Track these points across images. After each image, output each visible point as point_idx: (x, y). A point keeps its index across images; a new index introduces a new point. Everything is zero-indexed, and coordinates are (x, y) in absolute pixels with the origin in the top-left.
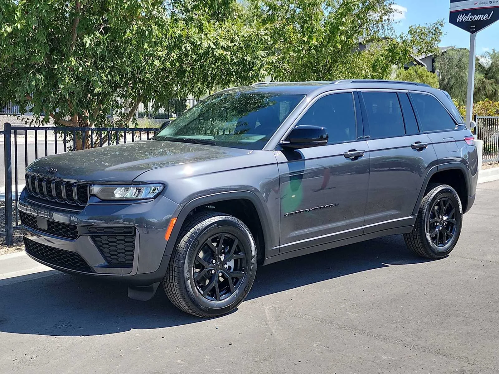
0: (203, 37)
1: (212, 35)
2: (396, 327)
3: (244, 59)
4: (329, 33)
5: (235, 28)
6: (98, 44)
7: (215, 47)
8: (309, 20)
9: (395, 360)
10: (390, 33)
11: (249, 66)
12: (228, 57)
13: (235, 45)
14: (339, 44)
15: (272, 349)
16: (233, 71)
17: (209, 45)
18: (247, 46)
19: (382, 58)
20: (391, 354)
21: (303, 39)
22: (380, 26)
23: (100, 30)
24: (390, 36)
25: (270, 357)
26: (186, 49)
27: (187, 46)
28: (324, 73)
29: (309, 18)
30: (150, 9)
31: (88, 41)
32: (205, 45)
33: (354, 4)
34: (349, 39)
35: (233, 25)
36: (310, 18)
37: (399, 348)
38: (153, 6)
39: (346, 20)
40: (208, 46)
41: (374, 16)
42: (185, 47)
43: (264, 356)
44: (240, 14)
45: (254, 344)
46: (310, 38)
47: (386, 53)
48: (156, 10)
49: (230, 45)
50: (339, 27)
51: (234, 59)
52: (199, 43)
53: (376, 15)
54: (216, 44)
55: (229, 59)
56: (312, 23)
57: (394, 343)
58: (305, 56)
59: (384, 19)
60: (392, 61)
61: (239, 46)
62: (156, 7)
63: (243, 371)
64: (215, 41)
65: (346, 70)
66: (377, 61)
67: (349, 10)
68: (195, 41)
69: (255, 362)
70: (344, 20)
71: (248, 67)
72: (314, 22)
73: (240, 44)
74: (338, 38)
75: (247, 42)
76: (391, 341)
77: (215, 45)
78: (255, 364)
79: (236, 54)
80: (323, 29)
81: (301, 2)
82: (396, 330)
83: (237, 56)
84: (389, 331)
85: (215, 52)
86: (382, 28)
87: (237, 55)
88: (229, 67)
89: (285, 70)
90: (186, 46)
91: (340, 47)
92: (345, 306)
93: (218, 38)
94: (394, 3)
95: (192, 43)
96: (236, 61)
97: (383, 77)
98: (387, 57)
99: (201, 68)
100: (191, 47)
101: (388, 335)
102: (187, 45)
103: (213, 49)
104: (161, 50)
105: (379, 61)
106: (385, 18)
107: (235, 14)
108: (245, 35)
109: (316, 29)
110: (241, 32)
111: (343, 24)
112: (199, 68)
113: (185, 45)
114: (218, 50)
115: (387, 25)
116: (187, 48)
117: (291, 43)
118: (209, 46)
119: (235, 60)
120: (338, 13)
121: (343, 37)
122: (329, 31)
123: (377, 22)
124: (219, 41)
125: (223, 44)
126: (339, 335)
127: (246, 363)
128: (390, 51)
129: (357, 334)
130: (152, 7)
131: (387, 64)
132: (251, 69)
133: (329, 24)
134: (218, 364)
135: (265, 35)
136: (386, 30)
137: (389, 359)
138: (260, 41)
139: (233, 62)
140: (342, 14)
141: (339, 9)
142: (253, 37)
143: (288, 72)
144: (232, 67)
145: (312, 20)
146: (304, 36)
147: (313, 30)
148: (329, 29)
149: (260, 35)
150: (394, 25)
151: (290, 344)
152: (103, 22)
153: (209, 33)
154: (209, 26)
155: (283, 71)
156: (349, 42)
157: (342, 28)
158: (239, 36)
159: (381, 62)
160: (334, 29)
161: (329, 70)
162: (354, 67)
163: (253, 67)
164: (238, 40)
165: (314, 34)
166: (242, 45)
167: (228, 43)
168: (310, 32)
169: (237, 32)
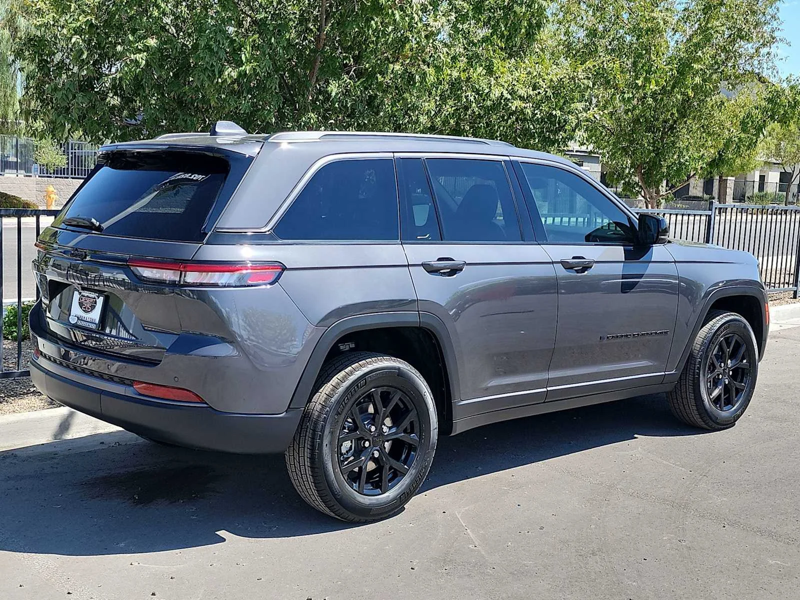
0: (493, 82)
1: (506, 78)
2: (786, 519)
3: (551, 114)
4: (676, 73)
5: (539, 68)
6: (347, 93)
7: (509, 97)
8: (645, 54)
9: (788, 567)
10: (770, 74)
11: (559, 124)
12: (528, 111)
13: (539, 93)
14: (691, 90)
15: (603, 539)
16: (534, 131)
17: (502, 93)
18: (556, 95)
19: (757, 111)
20: (782, 557)
21: (637, 81)
22: (756, 62)
23: (351, 74)
24: (771, 79)
25: (600, 550)
26: (467, 99)
27: (470, 96)
28: (664, 133)
29: (646, 50)
30: (424, 44)
31: (334, 88)
32: (496, 93)
33: (717, 31)
34: (707, 83)
35: (538, 65)
36: (648, 51)
37: (792, 549)
38: (427, 39)
39: (703, 54)
40: (500, 95)
41: (746, 47)
42: (466, 97)
43: (592, 549)
44: (545, 45)
45: (576, 531)
46: (647, 80)
47: (764, 103)
48: (431, 45)
49: (531, 93)
50: (692, 65)
51: (537, 114)
52: (487, 90)
53: (750, 45)
54: (512, 93)
55: (530, 113)
56: (650, 58)
57: (784, 543)
58: (638, 107)
59: (762, 53)
60: (772, 118)
61: (545, 94)
62: (431, 41)
63: (564, 566)
64: (510, 88)
65: (698, 128)
66: (749, 115)
67: (708, 39)
68: (481, 88)
69: (580, 555)
70: (700, 54)
71: (557, 126)
72: (653, 57)
73: (547, 92)
74: (689, 82)
75: (557, 88)
76: (780, 539)
77: (510, 94)
78: (580, 558)
79: (539, 107)
80: (667, 68)
81: (635, 28)
82: (786, 525)
83: (542, 110)
84: (775, 525)
85: (510, 104)
86: (759, 67)
87: (541, 108)
88: (529, 126)
89: (604, 127)
90: (468, 96)
91: (691, 94)
92: (706, 485)
93: (516, 84)
94: (779, 29)
95: (477, 92)
96: (540, 117)
97: (757, 140)
98: (765, 111)
99: (487, 127)
100: (474, 96)
101: (775, 531)
102: (469, 93)
103: (507, 100)
104: (428, 100)
105: (752, 116)
106: (764, 51)
107: (536, 47)
108: (555, 79)
109: (657, 67)
110: (547, 74)
111: (698, 60)
112: (484, 126)
113: (467, 94)
114: (515, 102)
115: (767, 63)
116: (469, 98)
117: (616, 87)
118: (502, 95)
119: (538, 116)
120: (692, 43)
121: (697, 80)
122: (677, 71)
123: (752, 57)
124: (516, 88)
125: (522, 92)
126: (701, 526)
127: (567, 556)
128: (770, 101)
129: (727, 526)
130: (425, 41)
131: (764, 121)
132: (561, 128)
133: (675, 59)
134: (527, 554)
135: (584, 79)
136: (765, 69)
137: (778, 564)
138: (576, 88)
139: (536, 118)
140: (697, 45)
141: (691, 36)
142: (566, 81)
143: (608, 129)
144: (533, 125)
145: (650, 54)
146: (637, 78)
147: (652, 69)
148: (676, 67)
149: (576, 79)
150: (777, 62)
151: (628, 534)
152: (354, 62)
153: (502, 76)
154: (502, 66)
155: (600, 129)
156: (708, 87)
157: (696, 66)
158: (545, 81)
159: (754, 117)
160: (684, 67)
161: (672, 128)
162: (712, 125)
163: (564, 126)
164: (544, 87)
165: (653, 76)
166: (550, 93)
167: (529, 90)
168: (646, 71)
169: (542, 74)
